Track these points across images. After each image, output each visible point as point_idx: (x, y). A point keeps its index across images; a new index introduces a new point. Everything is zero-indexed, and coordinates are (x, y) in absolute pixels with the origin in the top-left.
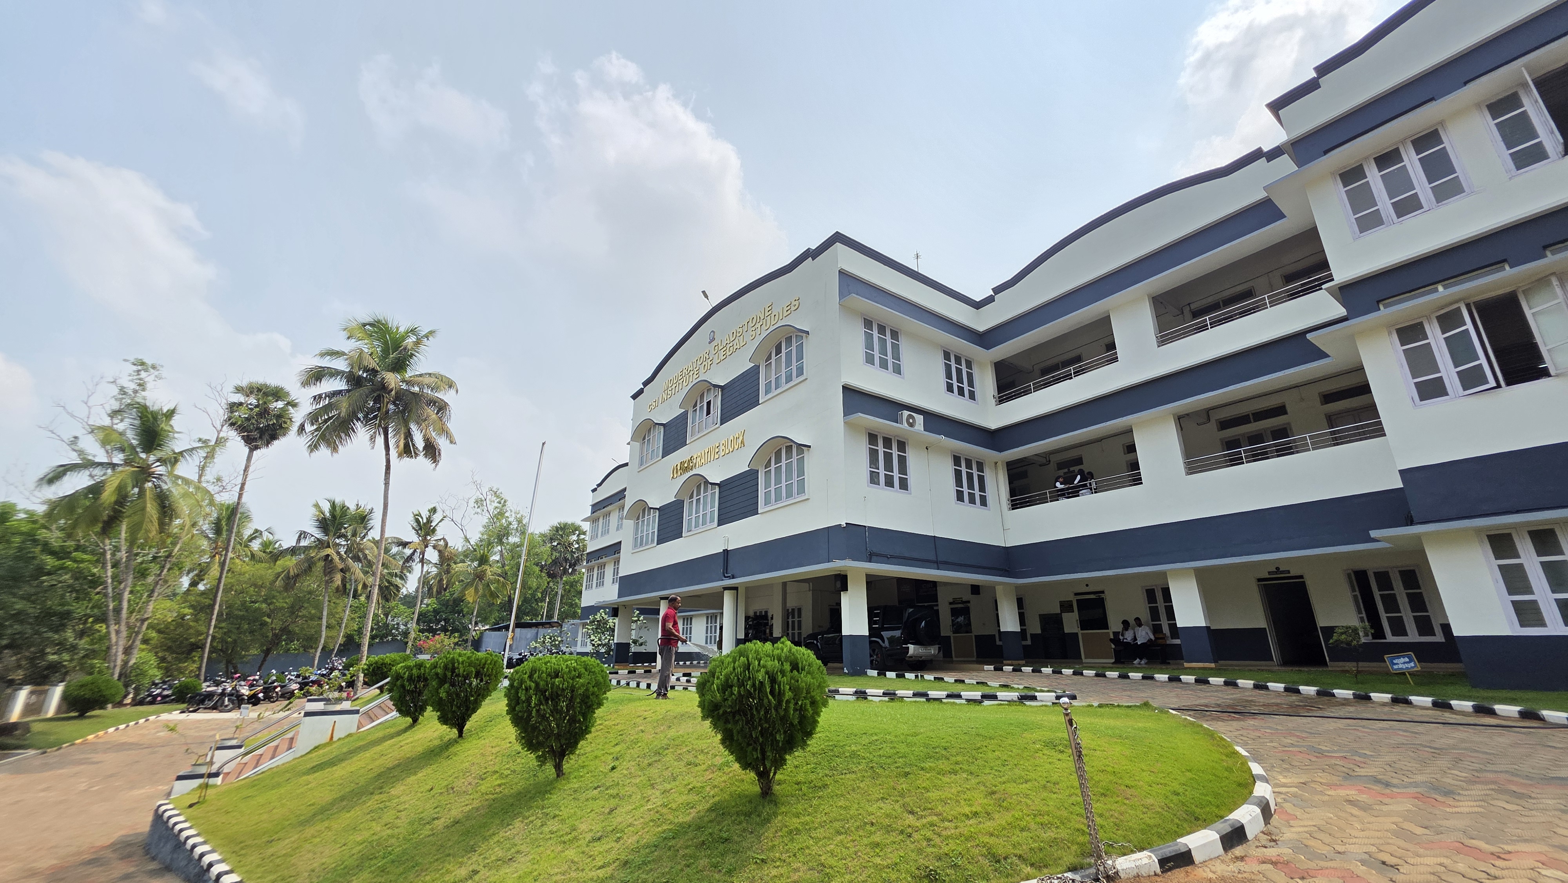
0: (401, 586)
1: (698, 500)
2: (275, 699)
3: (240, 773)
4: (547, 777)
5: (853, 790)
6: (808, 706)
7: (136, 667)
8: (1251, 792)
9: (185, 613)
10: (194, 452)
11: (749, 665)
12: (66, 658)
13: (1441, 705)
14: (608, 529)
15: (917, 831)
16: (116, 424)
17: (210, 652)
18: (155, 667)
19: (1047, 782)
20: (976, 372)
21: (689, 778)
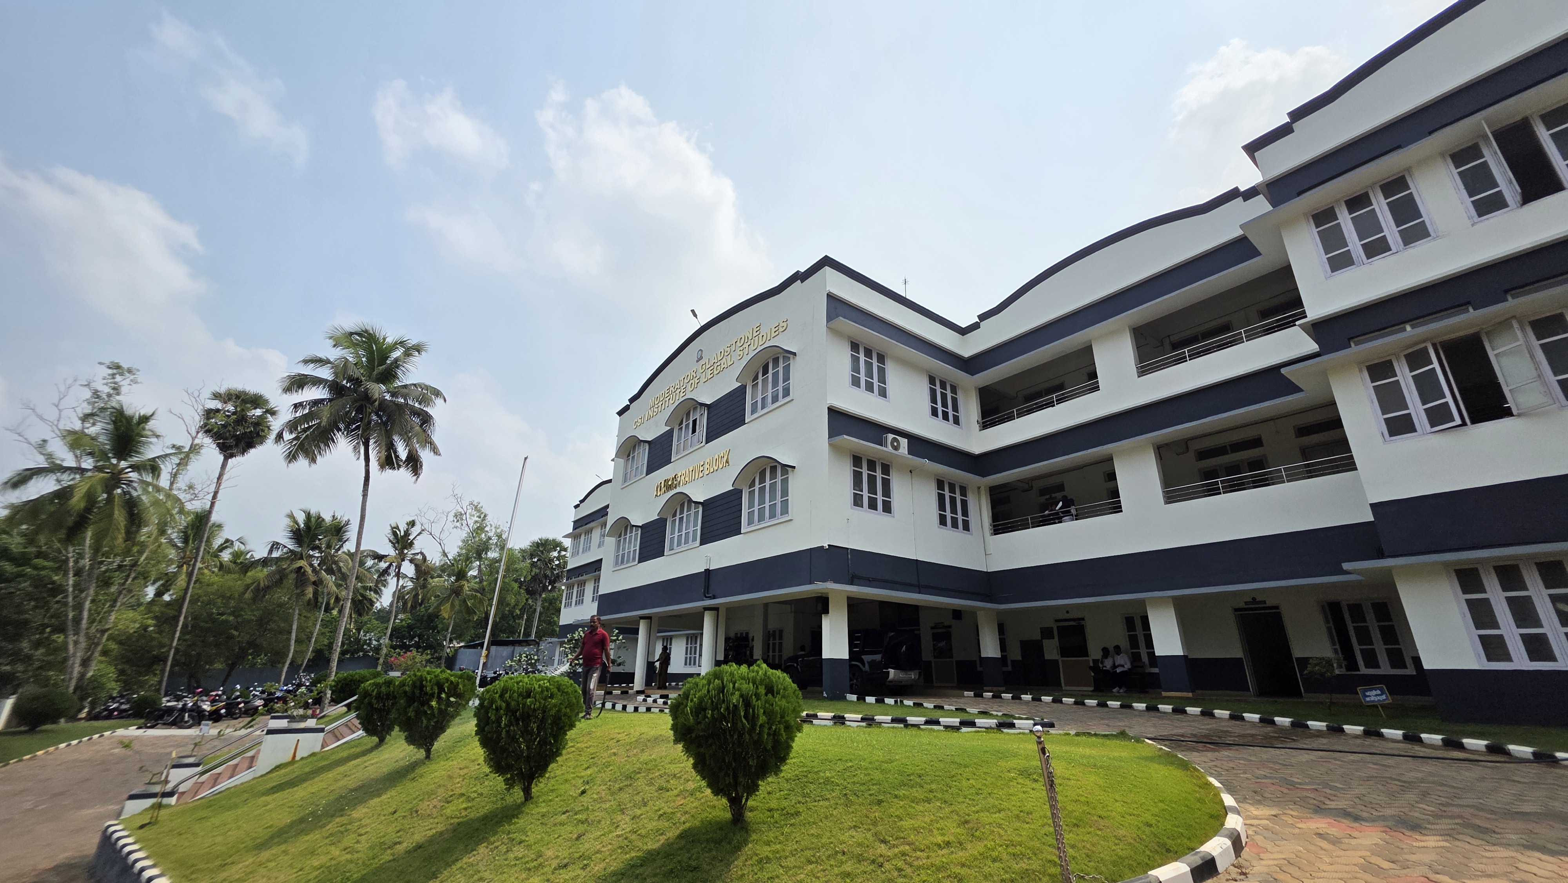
0: (375, 600)
1: (681, 519)
2: (238, 715)
3: (196, 792)
4: (515, 800)
5: (826, 817)
6: (782, 731)
7: (94, 679)
8: (1223, 824)
9: (148, 624)
10: (167, 459)
11: (724, 687)
12: (19, 669)
13: (1412, 738)
14: (590, 546)
15: (888, 861)
16: (88, 428)
17: (172, 666)
18: (113, 680)
19: (1021, 812)
20: (960, 397)
21: (660, 804)
